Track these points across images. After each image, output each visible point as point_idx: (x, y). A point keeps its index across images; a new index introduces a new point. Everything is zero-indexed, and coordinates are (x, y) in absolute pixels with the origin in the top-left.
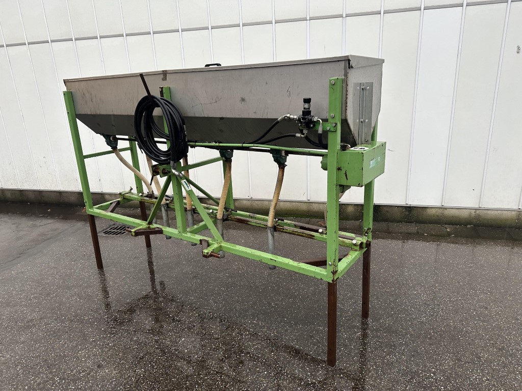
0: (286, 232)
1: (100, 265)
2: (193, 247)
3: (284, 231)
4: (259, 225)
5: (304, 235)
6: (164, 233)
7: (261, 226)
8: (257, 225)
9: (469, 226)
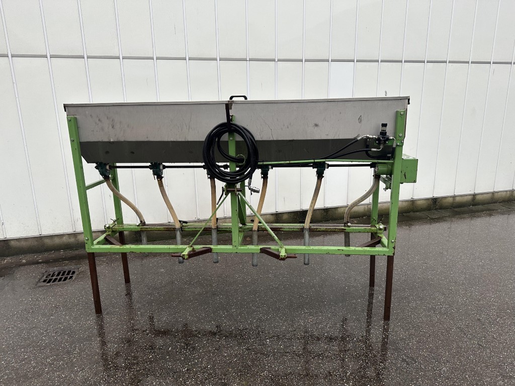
0: (320, 231)
1: (98, 310)
2: (215, 265)
3: (318, 230)
4: (292, 230)
5: (336, 230)
6: (213, 251)
7: (295, 230)
8: (290, 230)
9: (364, 218)
